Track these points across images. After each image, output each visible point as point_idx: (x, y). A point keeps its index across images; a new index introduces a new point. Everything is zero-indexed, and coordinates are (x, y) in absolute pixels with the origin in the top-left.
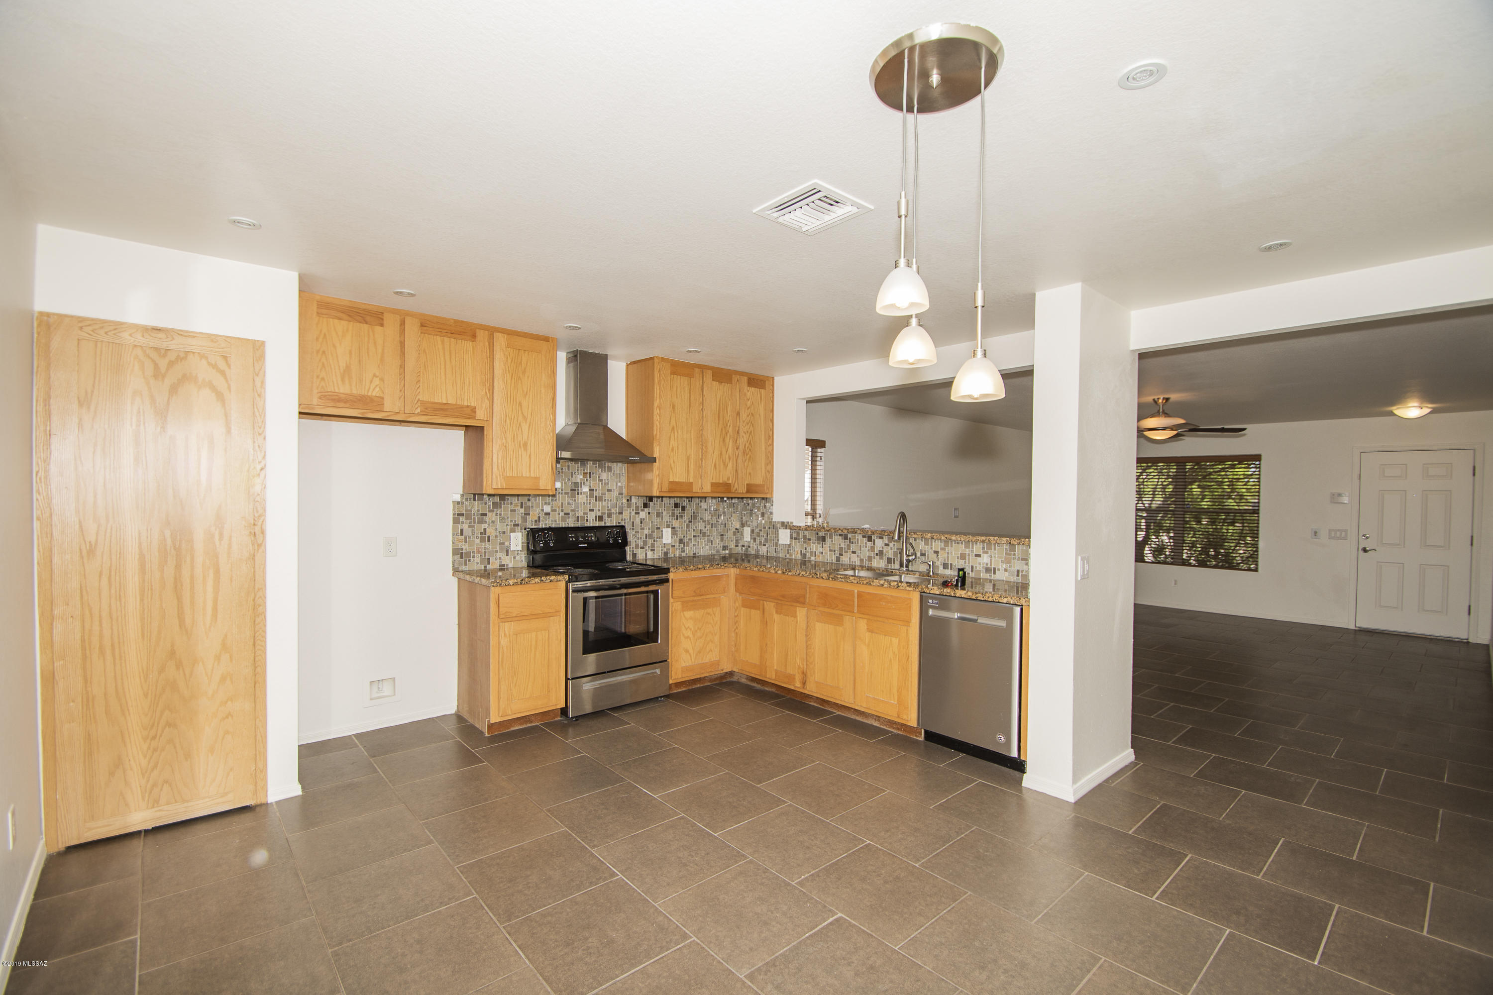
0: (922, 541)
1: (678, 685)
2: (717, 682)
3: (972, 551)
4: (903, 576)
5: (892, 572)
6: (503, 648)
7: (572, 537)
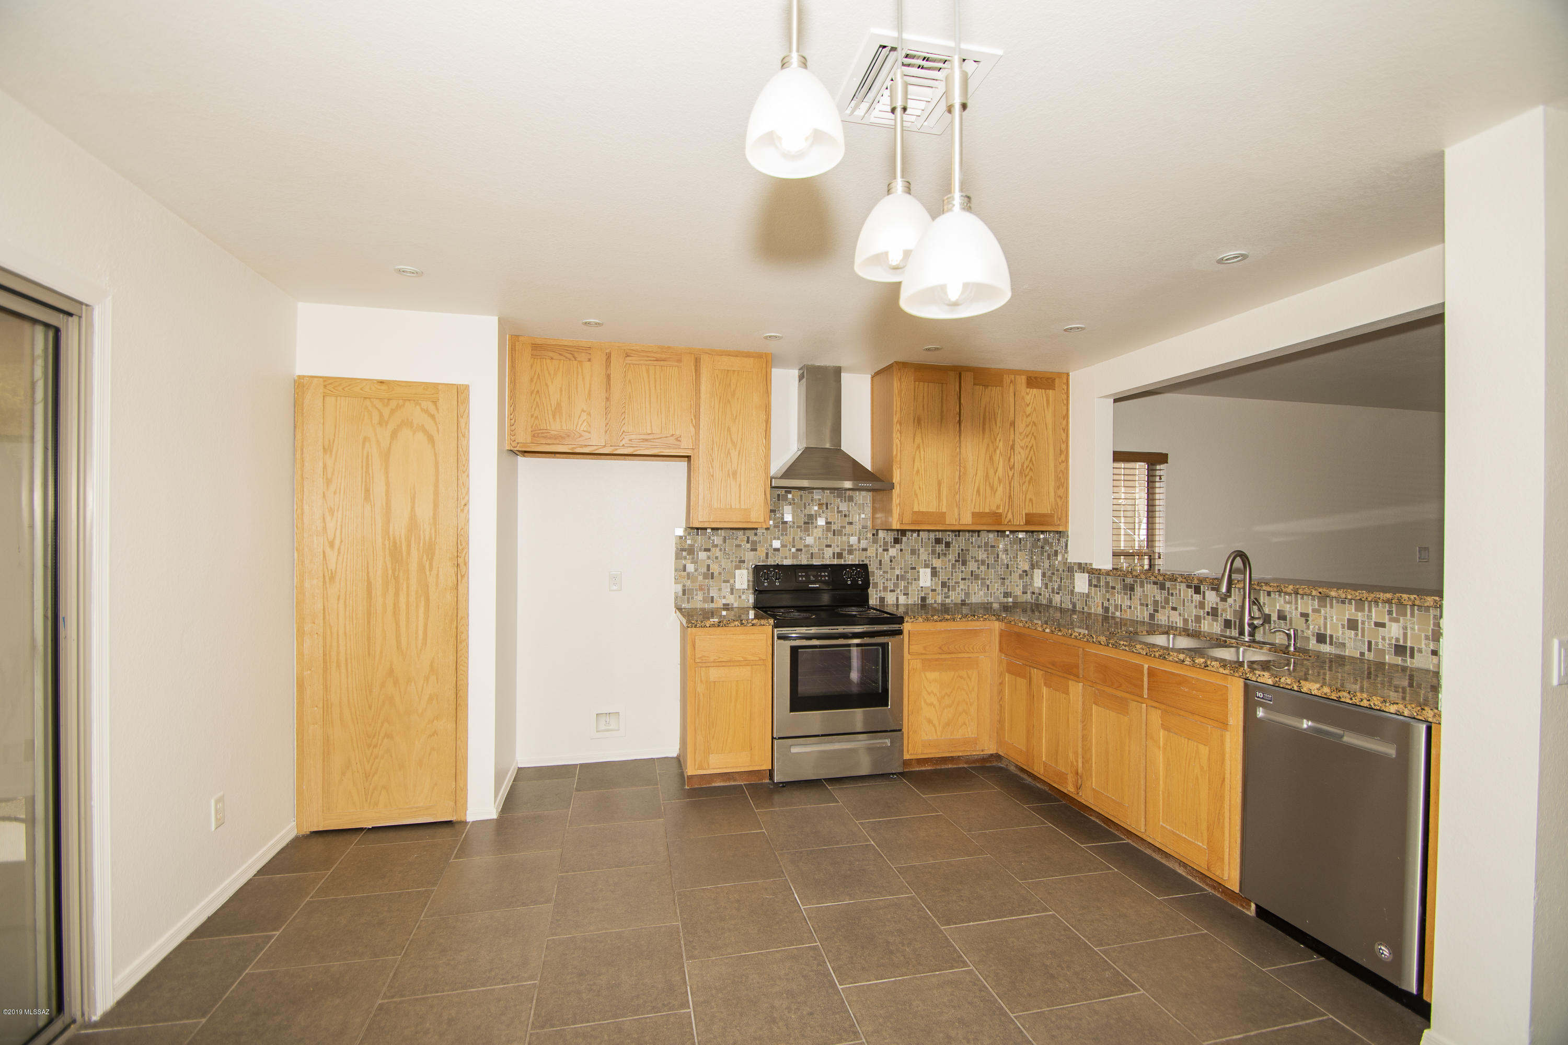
0: (1280, 595)
1: (921, 761)
2: (978, 765)
3: (1369, 617)
4: (1241, 649)
5: (1225, 641)
6: (699, 695)
7: (802, 576)
